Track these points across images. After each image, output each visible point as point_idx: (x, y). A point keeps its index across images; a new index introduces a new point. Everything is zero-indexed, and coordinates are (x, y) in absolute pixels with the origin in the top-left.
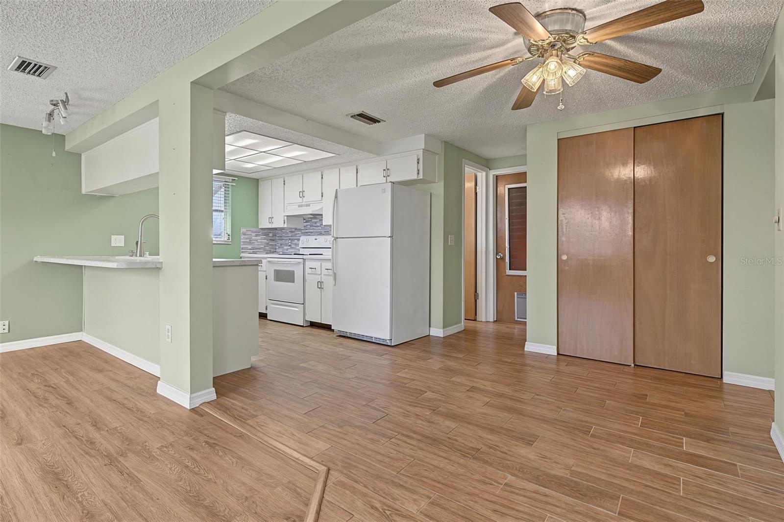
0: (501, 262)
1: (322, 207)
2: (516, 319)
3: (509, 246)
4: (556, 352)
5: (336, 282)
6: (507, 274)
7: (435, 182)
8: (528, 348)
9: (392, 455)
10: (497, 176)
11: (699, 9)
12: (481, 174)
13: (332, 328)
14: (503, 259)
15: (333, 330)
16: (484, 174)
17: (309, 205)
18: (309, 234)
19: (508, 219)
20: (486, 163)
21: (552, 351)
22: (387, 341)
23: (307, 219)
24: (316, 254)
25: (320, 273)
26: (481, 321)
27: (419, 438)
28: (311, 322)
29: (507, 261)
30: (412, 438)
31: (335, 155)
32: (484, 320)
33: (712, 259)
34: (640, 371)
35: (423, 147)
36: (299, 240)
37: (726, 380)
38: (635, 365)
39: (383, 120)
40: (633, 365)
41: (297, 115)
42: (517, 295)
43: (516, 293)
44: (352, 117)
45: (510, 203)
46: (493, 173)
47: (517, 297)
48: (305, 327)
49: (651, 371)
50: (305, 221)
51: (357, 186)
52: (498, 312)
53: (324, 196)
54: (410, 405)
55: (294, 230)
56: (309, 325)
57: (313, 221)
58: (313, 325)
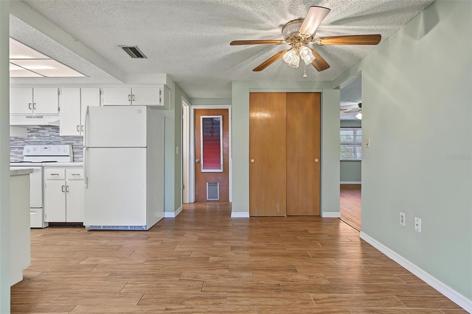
0: (198, 164)
1: (59, 120)
2: (208, 199)
3: (203, 154)
4: (249, 215)
5: (88, 185)
6: (202, 171)
7: (169, 109)
8: (233, 216)
9: (240, 309)
10: (195, 110)
11: (376, 43)
12: (186, 107)
13: (84, 225)
14: (199, 162)
15: (85, 226)
16: (188, 107)
17: (42, 117)
18: (36, 143)
19: (202, 137)
20: (190, 101)
21: (247, 215)
22: (143, 227)
23: (32, 130)
24: (51, 162)
25: (64, 179)
26: (186, 203)
27: (242, 290)
28: (49, 222)
29: (202, 164)
30: (238, 292)
31: (85, 76)
32: (188, 202)
33: (317, 160)
34: (290, 219)
35: (165, 83)
36: (22, 148)
37: (323, 216)
38: (287, 216)
39: (146, 57)
40: (286, 216)
41: (68, 33)
42: (208, 184)
43: (207, 183)
44: (124, 48)
45: (204, 128)
46: (193, 107)
47: (208, 186)
48: (44, 228)
49: (295, 218)
50: (29, 131)
51: (100, 105)
52: (196, 196)
53: (60, 110)
54: (210, 270)
55: (13, 139)
56: (48, 226)
57: (40, 131)
58: (52, 225)
